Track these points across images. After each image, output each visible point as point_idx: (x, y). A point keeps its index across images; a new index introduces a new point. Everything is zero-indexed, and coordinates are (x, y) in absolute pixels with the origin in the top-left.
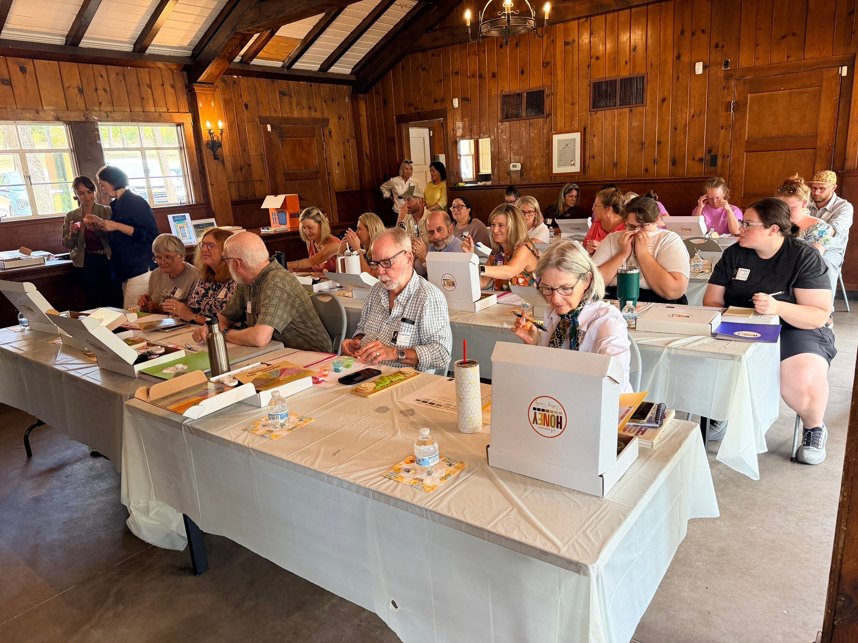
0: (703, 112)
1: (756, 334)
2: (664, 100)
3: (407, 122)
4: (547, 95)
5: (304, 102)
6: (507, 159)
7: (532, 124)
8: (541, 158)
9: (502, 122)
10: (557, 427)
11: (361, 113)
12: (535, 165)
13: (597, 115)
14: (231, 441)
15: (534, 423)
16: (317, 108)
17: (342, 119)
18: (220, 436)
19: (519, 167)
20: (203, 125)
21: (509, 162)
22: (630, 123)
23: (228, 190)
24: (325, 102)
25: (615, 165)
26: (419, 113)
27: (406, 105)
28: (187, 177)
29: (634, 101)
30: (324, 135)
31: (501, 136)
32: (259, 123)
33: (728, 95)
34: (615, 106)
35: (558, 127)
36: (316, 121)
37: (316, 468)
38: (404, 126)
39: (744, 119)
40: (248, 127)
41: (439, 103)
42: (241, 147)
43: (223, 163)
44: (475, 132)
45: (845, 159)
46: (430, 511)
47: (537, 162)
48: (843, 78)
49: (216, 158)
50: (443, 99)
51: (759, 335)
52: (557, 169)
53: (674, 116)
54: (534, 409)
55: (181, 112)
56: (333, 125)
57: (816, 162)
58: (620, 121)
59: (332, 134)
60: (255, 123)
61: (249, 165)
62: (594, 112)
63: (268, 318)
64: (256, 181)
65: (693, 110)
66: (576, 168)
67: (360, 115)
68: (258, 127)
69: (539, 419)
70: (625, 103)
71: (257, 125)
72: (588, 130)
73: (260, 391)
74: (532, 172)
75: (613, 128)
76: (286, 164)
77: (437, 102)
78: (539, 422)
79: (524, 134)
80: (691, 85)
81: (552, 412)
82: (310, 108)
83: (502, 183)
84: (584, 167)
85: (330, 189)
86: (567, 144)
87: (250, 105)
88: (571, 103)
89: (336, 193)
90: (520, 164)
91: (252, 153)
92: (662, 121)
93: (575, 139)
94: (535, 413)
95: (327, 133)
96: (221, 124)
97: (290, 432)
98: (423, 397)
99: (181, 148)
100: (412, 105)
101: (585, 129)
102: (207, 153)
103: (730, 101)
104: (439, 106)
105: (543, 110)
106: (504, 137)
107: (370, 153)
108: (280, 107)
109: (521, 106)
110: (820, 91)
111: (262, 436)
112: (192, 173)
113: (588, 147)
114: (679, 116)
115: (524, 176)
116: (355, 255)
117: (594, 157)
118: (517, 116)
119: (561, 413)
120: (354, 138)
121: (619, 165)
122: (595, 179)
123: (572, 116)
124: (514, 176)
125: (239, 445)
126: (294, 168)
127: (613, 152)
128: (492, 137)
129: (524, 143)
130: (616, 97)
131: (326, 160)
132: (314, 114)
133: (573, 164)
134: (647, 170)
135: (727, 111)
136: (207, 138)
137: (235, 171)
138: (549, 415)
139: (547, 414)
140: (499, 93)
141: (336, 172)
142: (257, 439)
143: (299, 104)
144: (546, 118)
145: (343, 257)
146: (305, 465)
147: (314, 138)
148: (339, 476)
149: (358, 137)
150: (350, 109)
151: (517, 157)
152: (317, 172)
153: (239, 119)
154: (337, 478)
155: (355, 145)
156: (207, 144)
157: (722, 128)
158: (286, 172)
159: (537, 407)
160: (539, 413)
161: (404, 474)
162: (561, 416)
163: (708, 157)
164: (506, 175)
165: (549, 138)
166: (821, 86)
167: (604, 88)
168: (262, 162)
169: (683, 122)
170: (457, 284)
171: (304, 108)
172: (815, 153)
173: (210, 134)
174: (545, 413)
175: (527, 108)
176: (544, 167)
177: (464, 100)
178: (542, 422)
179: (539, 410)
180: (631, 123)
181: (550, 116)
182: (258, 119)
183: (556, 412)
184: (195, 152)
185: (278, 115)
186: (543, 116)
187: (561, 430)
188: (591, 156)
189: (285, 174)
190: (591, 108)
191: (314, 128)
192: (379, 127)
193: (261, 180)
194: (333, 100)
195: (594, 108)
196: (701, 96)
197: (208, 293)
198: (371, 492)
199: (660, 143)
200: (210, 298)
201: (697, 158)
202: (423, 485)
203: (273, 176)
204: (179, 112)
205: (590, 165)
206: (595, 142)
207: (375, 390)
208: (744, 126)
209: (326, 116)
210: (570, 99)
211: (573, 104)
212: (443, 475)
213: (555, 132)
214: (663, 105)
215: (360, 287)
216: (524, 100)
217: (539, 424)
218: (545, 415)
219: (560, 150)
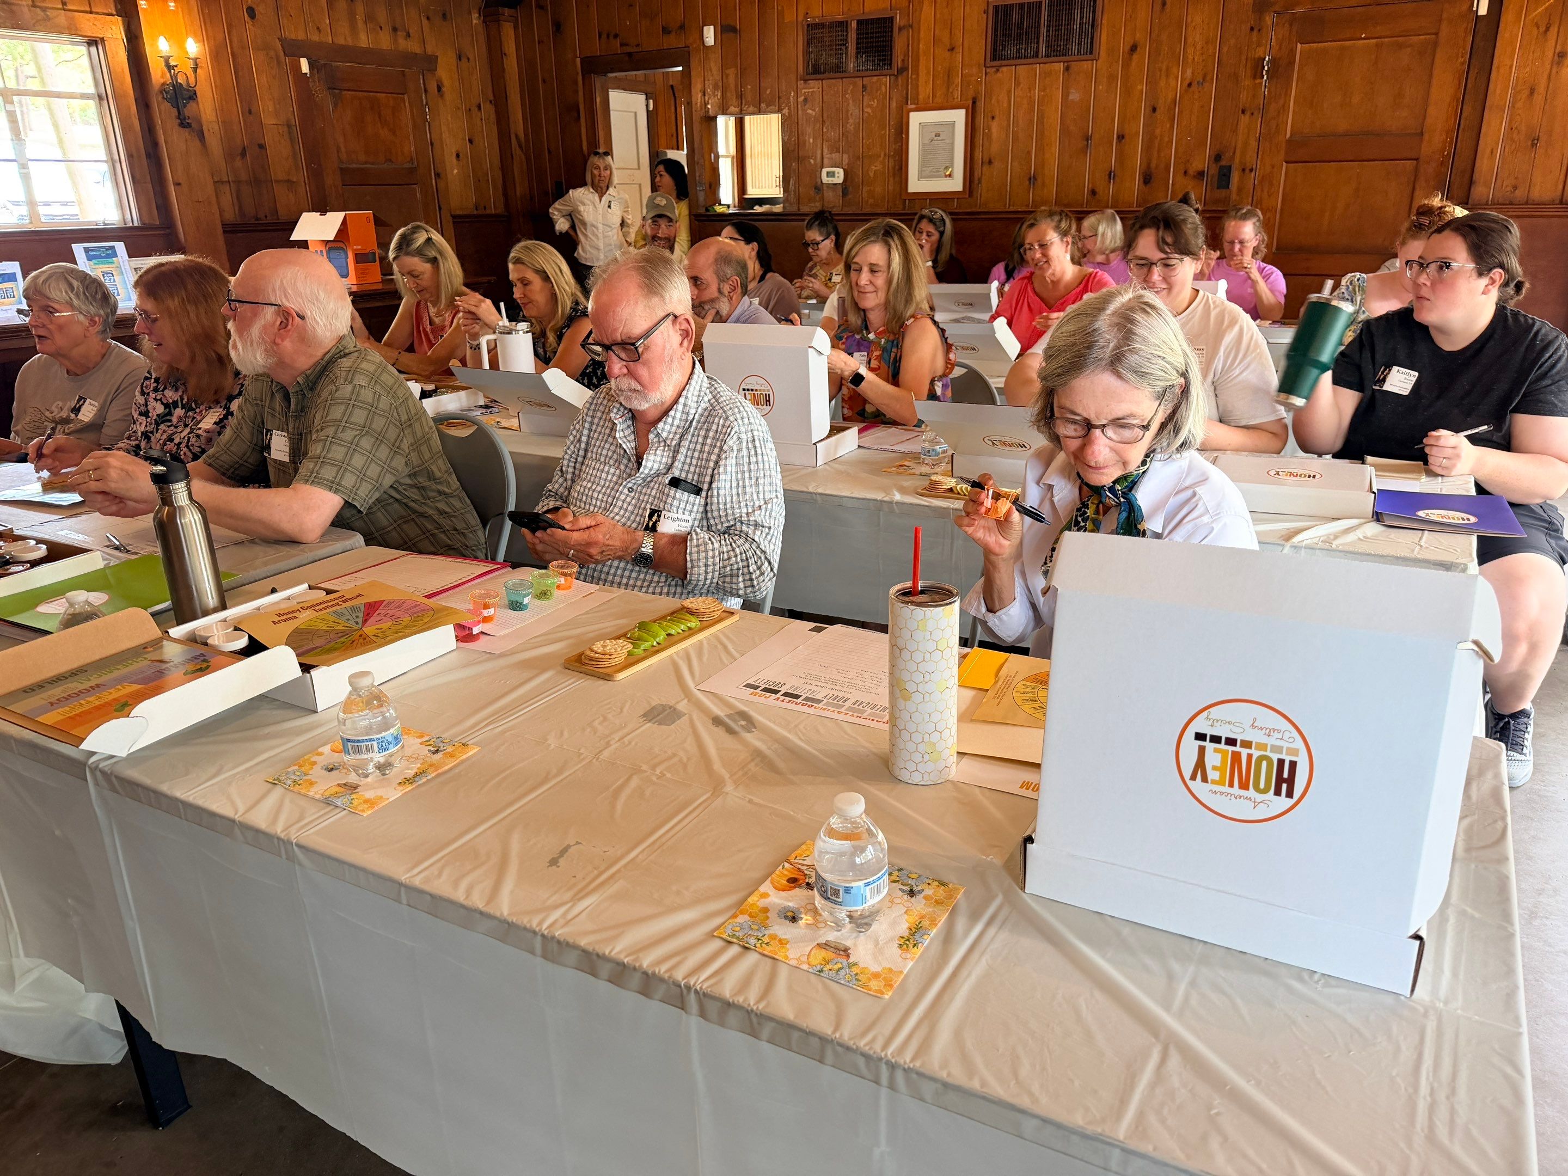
0: (1208, 78)
1: (1465, 516)
2: (1134, 48)
3: (605, 73)
4: (900, 29)
5: (382, 15)
6: (815, 160)
7: (868, 88)
8: (884, 158)
9: (806, 81)
10: (1278, 792)
11: (506, 50)
12: (871, 174)
13: (999, 75)
14: (233, 821)
15: (1193, 777)
16: (411, 31)
17: (464, 60)
18: (200, 802)
19: (839, 176)
20: (152, 45)
21: (819, 165)
22: (1065, 95)
23: (214, 199)
24: (428, 18)
25: (1032, 179)
26: (630, 55)
27: (604, 36)
28: (118, 165)
29: (1075, 48)
30: (426, 91)
31: (803, 110)
32: (282, 54)
33: (1259, 45)
34: (1037, 57)
35: (921, 97)
36: (409, 59)
37: (505, 913)
38: (598, 81)
39: (1286, 94)
40: (255, 60)
41: (673, 36)
42: (241, 103)
43: (201, 135)
44: (749, 99)
45: (1471, 182)
46: (907, 1071)
47: (876, 167)
48: (1478, 17)
49: (184, 123)
50: (682, 27)
51: (1473, 519)
52: (916, 185)
53: (1152, 82)
54: (1200, 737)
55: (97, 13)
56: (445, 71)
57: (1417, 186)
58: (1044, 90)
59: (444, 89)
60: (272, 53)
61: (262, 147)
62: (994, 69)
63: (328, 473)
64: (277, 181)
65: (1189, 72)
66: (955, 184)
67: (503, 54)
68: (279, 62)
69: (1214, 768)
70: (1057, 50)
71: (278, 57)
72: (981, 104)
73: (313, 667)
74: (866, 189)
75: (1031, 103)
76: (343, 149)
77: (669, 32)
78: (1212, 775)
79: (851, 107)
80: (1189, 20)
81: (1262, 747)
82: (395, 29)
83: (805, 209)
84: (971, 182)
85: (440, 209)
86: (937, 134)
87: (260, 10)
88: (948, 47)
89: (454, 217)
90: (841, 171)
91: (268, 120)
92: (1127, 92)
93: (953, 124)
94: (1202, 750)
95: (433, 87)
96: (193, 47)
97: (410, 788)
98: (767, 676)
99: (100, 98)
100: (616, 36)
101: (974, 103)
102: (162, 112)
103: (1262, 56)
104: (672, 41)
105: (891, 60)
106: (809, 111)
107: (526, 135)
108: (328, 21)
109: (847, 48)
110: (1435, 44)
111: (327, 802)
112: (130, 156)
113: (979, 140)
114: (1162, 83)
115: (850, 196)
116: (521, 333)
117: (990, 162)
118: (838, 70)
119: (1295, 752)
120: (491, 102)
121: (1039, 181)
122: (992, 207)
123: (949, 74)
124: (829, 195)
125: (257, 831)
126: (362, 157)
127: (1029, 153)
128: (786, 111)
129: (851, 127)
130: (1038, 38)
131: (432, 144)
132: (404, 45)
133: (950, 176)
134: (1093, 193)
135: (1255, 78)
136: (162, 77)
137: (229, 156)
138: (1250, 756)
139: (1245, 752)
140: (800, 19)
141: (454, 171)
142: (312, 813)
143: (370, 18)
144: (897, 76)
145: (492, 337)
146: (468, 903)
147: (406, 97)
148: (583, 942)
149: (499, 100)
150: (482, 39)
151: (836, 156)
152: (412, 171)
153: (235, 39)
154: (575, 947)
155: (493, 117)
156: (163, 90)
157: (1243, 112)
158: (344, 166)
159: (1209, 732)
160: (1216, 750)
161: (782, 930)
162: (1294, 759)
163: (1214, 170)
164: (812, 192)
165: (902, 118)
166: (1437, 34)
167: (1015, 17)
168: (291, 140)
169: (1170, 96)
170: (777, 400)
171: (381, 28)
172: (1416, 169)
173: (169, 67)
174: (1237, 749)
175: (857, 53)
176: (891, 179)
177: (725, 30)
178: (1222, 776)
179: (1216, 739)
180: (1068, 96)
181: (905, 73)
182: (278, 44)
183: (1277, 749)
184: (134, 108)
185: (323, 40)
186: (889, 72)
187: (1290, 802)
188: (986, 159)
189: (341, 169)
190: (988, 59)
191: (403, 74)
192: (544, 81)
193: (288, 181)
194: (444, 16)
195: (994, 58)
196: (1207, 43)
197: (170, 414)
198: (692, 995)
199: (1123, 137)
200: (176, 427)
201: (1191, 172)
202: (855, 970)
203: (316, 174)
204: (91, 12)
205: (984, 177)
206: (995, 130)
207: (632, 661)
208: (1285, 107)
209: (430, 50)
210: (946, 40)
211: (952, 49)
212: (903, 928)
213: (913, 106)
214: (1131, 59)
215: (540, 405)
216: (852, 36)
217: (1214, 782)
218: (1236, 757)
219: (924, 145)
